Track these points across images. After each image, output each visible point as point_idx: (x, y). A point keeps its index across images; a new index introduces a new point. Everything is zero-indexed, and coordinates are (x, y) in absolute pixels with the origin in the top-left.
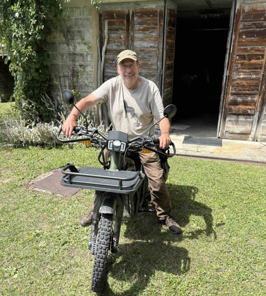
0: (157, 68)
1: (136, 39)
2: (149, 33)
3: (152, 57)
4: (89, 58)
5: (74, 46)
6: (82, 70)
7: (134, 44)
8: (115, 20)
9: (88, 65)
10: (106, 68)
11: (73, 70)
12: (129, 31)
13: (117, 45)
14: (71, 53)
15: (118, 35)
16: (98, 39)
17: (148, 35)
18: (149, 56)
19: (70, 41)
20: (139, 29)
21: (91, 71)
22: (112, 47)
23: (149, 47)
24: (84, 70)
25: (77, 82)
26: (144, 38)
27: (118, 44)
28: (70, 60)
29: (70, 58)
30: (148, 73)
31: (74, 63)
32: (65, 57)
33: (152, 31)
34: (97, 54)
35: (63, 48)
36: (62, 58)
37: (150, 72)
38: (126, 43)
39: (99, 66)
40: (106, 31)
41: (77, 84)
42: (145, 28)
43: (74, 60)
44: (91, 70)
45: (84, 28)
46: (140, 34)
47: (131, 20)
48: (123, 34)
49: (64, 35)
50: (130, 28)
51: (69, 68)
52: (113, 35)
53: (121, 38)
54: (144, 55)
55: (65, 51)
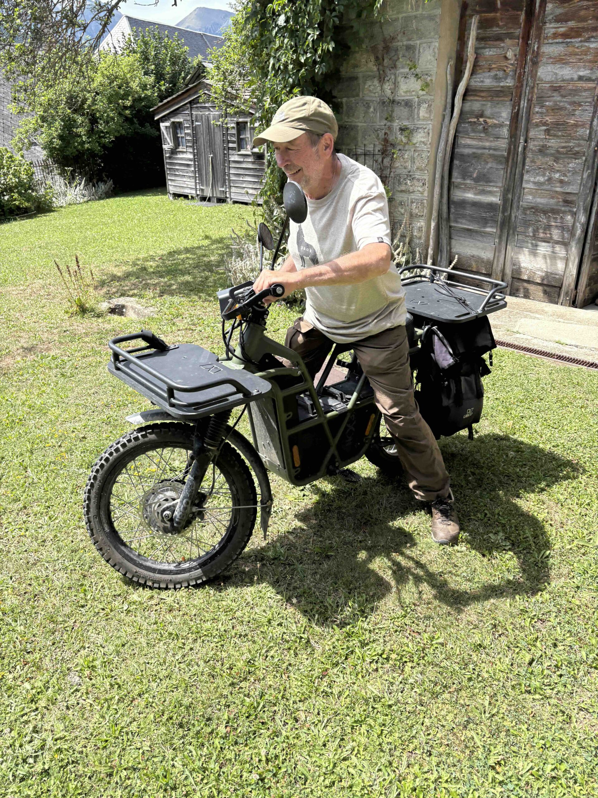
0: (590, 133)
1: (544, 60)
2: (581, 41)
3: (581, 106)
4: (423, 112)
5: (395, 83)
6: (404, 140)
7: (537, 72)
8: (498, 14)
9: (418, 128)
10: (460, 135)
11: (386, 140)
12: (528, 39)
13: (496, 78)
14: (386, 99)
15: (499, 51)
16: (452, 62)
17: (577, 48)
18: (573, 103)
19: (388, 72)
20: (554, 34)
21: (423, 142)
22: (482, 82)
23: (576, 77)
24: (409, 140)
25: (391, 167)
26: (566, 55)
27: (496, 75)
28: (381, 118)
29: (383, 111)
30: (563, 147)
31: (389, 124)
32: (372, 109)
33: (589, 38)
34: (443, 102)
35: (372, 87)
36: (366, 113)
37: (571, 144)
38: (518, 71)
39: (444, 130)
40: (471, 43)
41: (391, 172)
42: (572, 29)
43: (391, 116)
44: (423, 140)
45: (420, 38)
46: (557, 46)
47: (537, 11)
48: (513, 48)
49: (377, 58)
50: (533, 32)
51: (378, 135)
52: (488, 53)
53: (506, 58)
54: (560, 101)
55: (373, 95)
